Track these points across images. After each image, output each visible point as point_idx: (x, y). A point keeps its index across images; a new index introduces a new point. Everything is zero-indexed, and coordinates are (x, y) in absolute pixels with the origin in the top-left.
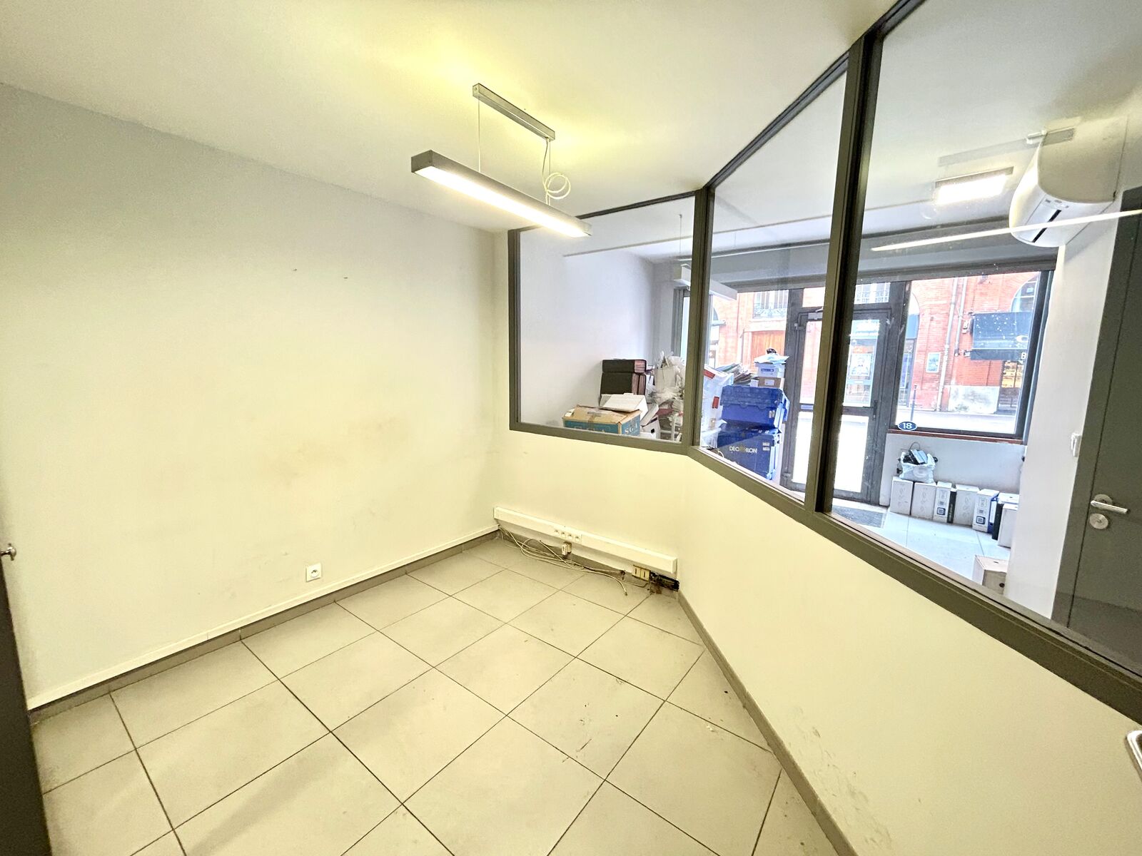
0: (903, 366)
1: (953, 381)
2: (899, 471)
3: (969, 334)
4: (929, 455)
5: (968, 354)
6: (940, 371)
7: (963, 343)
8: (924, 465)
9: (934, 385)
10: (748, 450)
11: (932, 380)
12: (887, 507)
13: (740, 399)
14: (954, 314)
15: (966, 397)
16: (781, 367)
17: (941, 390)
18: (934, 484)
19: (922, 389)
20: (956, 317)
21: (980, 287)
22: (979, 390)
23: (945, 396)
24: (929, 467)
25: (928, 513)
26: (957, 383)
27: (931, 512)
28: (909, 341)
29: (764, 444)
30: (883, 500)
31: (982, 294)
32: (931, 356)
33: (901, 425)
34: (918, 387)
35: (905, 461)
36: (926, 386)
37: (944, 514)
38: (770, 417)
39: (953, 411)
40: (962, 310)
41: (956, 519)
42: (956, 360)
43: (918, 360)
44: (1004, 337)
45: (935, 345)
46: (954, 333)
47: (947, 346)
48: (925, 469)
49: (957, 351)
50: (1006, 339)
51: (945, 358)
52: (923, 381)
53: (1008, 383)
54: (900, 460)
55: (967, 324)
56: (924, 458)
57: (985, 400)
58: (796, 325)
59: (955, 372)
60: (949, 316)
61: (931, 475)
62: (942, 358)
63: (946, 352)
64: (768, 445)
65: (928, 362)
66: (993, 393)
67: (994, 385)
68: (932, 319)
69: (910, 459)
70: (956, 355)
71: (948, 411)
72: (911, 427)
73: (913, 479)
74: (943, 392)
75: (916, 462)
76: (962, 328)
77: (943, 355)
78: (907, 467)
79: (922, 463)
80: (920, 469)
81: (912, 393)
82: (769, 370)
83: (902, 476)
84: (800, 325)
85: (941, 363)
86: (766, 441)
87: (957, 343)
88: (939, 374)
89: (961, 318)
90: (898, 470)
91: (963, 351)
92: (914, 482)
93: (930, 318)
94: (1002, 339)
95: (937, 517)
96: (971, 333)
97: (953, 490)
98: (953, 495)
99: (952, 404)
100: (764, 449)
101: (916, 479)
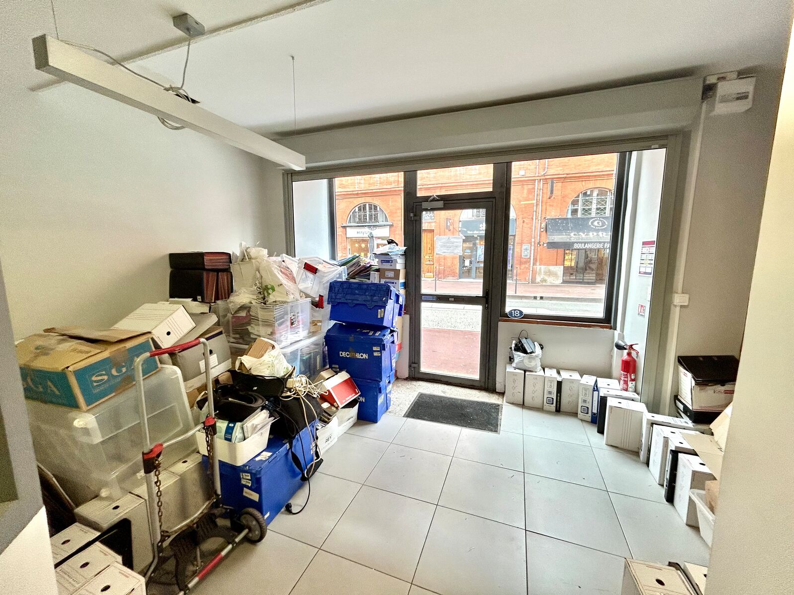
0: (509, 253)
1: (538, 264)
2: (511, 359)
3: (545, 231)
4: (536, 343)
5: (545, 245)
6: (530, 256)
7: (542, 238)
8: (533, 354)
9: (527, 266)
10: (358, 356)
11: (525, 263)
12: (502, 394)
13: (348, 297)
14: (536, 219)
15: (545, 273)
16: (400, 258)
17: (531, 269)
18: (541, 373)
19: (520, 269)
20: (537, 220)
21: (549, 200)
22: (553, 268)
23: (534, 273)
24: (537, 356)
25: (538, 402)
26: (540, 265)
27: (541, 401)
28: (511, 237)
29: (375, 349)
30: (499, 387)
31: (550, 205)
32: (524, 246)
33: (511, 312)
34: (518, 268)
35: (515, 350)
36: (523, 266)
37: (552, 404)
38: (379, 317)
39: (539, 283)
40: (540, 216)
41: (563, 408)
42: (539, 249)
43: (517, 249)
44: (564, 234)
45: (527, 239)
46: (536, 231)
47: (533, 240)
48: (534, 358)
49: (539, 243)
50: (566, 235)
51: (533, 248)
52: (521, 263)
53: (567, 264)
54: (511, 348)
55: (543, 225)
56: (532, 347)
57: (555, 275)
58: (412, 215)
59: (538, 257)
60: (533, 219)
61: (539, 364)
62: (531, 248)
63: (533, 244)
64: (379, 349)
65: (523, 251)
66: (559, 270)
67: (560, 265)
68: (524, 222)
69: (520, 348)
70: (539, 245)
71: (536, 283)
72: (519, 315)
73: (524, 368)
74: (532, 271)
75: (525, 352)
76: (541, 228)
77: (531, 245)
78: (519, 356)
79: (531, 353)
80: (529, 358)
81: (515, 271)
82: (388, 262)
83: (514, 365)
84: (415, 215)
85: (531, 251)
86: (376, 345)
87: (539, 237)
88: (530, 258)
89: (540, 221)
90: (510, 357)
91: (542, 243)
92: (525, 371)
93: (522, 221)
94: (564, 235)
95: (547, 407)
96: (546, 231)
97: (559, 379)
98: (559, 384)
99: (538, 279)
100: (376, 354)
101: (527, 369)
